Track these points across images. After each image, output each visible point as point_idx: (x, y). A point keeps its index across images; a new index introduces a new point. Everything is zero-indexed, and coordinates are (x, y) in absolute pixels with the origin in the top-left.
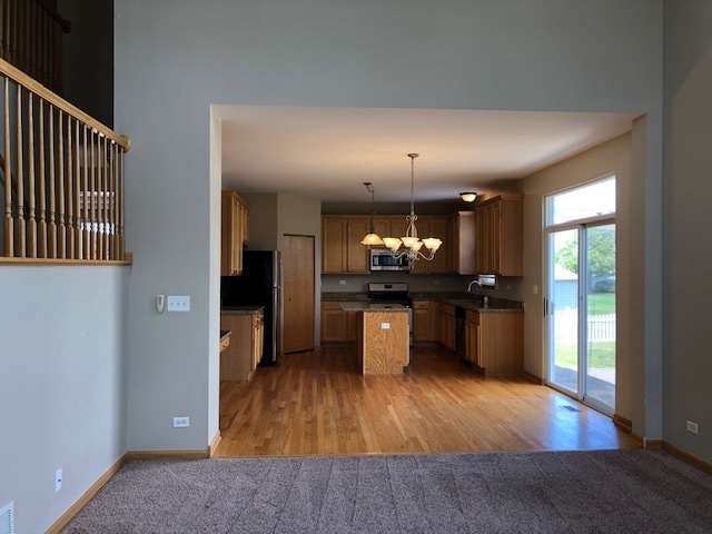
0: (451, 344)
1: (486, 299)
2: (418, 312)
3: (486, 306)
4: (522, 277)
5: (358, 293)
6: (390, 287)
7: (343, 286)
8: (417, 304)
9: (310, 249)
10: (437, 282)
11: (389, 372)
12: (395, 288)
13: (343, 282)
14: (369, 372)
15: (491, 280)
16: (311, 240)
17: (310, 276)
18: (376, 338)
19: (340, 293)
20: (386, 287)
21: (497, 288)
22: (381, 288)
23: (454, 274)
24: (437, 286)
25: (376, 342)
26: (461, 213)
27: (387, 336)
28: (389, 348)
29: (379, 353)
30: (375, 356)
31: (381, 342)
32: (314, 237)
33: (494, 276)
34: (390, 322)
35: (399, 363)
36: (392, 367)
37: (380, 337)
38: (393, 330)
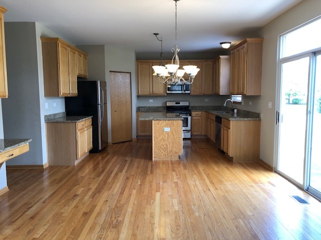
0: (213, 138)
1: (235, 111)
2: (194, 118)
3: (235, 115)
4: (260, 96)
5: (160, 107)
6: (179, 103)
7: (151, 103)
8: (194, 113)
9: (128, 80)
10: (207, 100)
11: (169, 159)
12: (182, 104)
13: (151, 101)
14: (156, 159)
15: (239, 98)
16: (128, 75)
17: (128, 97)
18: (161, 138)
19: (149, 107)
20: (176, 103)
21: (243, 104)
22: (173, 104)
23: (216, 95)
24: (207, 102)
25: (161, 140)
26: (221, 56)
27: (168, 136)
28: (169, 144)
29: (163, 147)
30: (161, 149)
31: (164, 140)
32: (130, 73)
33: (241, 96)
34: (170, 127)
35: (176, 153)
36: (171, 156)
37: (164, 137)
38: (172, 132)
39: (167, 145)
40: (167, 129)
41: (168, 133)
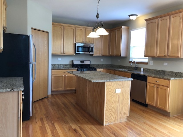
1: (142, 69)
5: (67, 65)
6: (83, 62)
11: (119, 122)
12: (86, 63)
13: (60, 59)
17: (46, 55)
18: (112, 100)
19: (58, 65)
25: (112, 103)
26: (123, 27)
27: (119, 98)
28: (120, 106)
29: (113, 110)
30: (112, 112)
31: (115, 102)
32: (48, 33)
33: (147, 58)
34: (121, 88)
35: (125, 114)
36: (121, 118)
37: (115, 99)
38: (122, 93)
39: (117, 107)
40: (118, 91)
41: (118, 95)
